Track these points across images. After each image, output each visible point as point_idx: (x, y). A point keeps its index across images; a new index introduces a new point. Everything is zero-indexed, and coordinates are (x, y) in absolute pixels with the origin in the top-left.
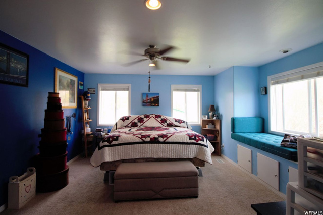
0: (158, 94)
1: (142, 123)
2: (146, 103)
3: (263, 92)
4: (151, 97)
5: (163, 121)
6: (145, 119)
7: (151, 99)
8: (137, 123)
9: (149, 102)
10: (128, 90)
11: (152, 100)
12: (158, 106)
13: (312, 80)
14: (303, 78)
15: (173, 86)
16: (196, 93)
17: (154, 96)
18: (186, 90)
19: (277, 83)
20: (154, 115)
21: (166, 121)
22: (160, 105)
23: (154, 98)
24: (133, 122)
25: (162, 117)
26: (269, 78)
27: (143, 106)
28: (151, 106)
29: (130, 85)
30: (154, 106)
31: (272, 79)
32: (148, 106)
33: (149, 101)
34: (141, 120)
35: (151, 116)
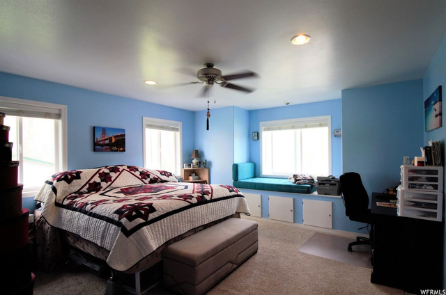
0: (124, 130)
1: (109, 183)
2: (102, 145)
3: (254, 137)
4: (110, 134)
5: (145, 175)
6: (113, 175)
7: (111, 139)
8: (99, 184)
9: (107, 145)
10: (58, 116)
11: (114, 140)
12: (124, 151)
13: (298, 131)
14: (293, 128)
15: (146, 120)
16: (171, 133)
17: (116, 134)
18: (162, 128)
19: (269, 129)
20: (125, 167)
21: (148, 176)
22: (126, 149)
23: (116, 137)
24: (91, 182)
25: (140, 170)
26: (261, 123)
27: (95, 150)
28: (112, 151)
29: (64, 108)
30: (117, 151)
31: (264, 125)
32: (106, 150)
33: (107, 142)
34: (105, 177)
35: (121, 169)
